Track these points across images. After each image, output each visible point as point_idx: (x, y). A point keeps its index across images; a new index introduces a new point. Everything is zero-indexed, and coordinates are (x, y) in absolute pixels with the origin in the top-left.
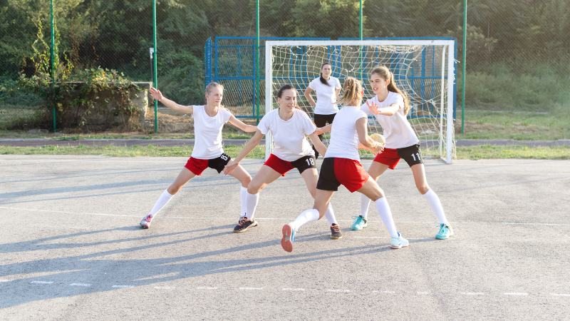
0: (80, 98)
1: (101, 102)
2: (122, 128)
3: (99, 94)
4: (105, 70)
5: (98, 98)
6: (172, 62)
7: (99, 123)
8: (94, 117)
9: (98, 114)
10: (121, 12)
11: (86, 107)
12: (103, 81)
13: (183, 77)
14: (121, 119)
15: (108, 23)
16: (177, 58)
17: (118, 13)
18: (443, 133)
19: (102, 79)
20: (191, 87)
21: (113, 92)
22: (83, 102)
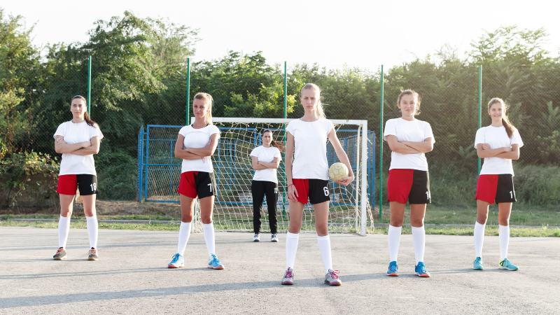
0: (13, 181)
1: (32, 184)
2: (53, 210)
3: (31, 176)
4: (38, 154)
5: (29, 180)
6: (108, 161)
7: (30, 206)
8: (25, 200)
9: (30, 197)
10: (60, 112)
11: (18, 189)
12: (35, 165)
13: (118, 174)
14: (51, 201)
15: (46, 122)
16: (112, 156)
17: (57, 113)
18: (359, 208)
19: (35, 162)
20: (124, 182)
21: (45, 175)
22: (15, 184)
